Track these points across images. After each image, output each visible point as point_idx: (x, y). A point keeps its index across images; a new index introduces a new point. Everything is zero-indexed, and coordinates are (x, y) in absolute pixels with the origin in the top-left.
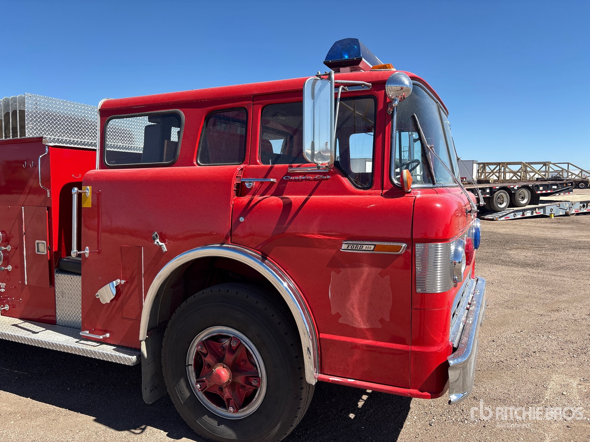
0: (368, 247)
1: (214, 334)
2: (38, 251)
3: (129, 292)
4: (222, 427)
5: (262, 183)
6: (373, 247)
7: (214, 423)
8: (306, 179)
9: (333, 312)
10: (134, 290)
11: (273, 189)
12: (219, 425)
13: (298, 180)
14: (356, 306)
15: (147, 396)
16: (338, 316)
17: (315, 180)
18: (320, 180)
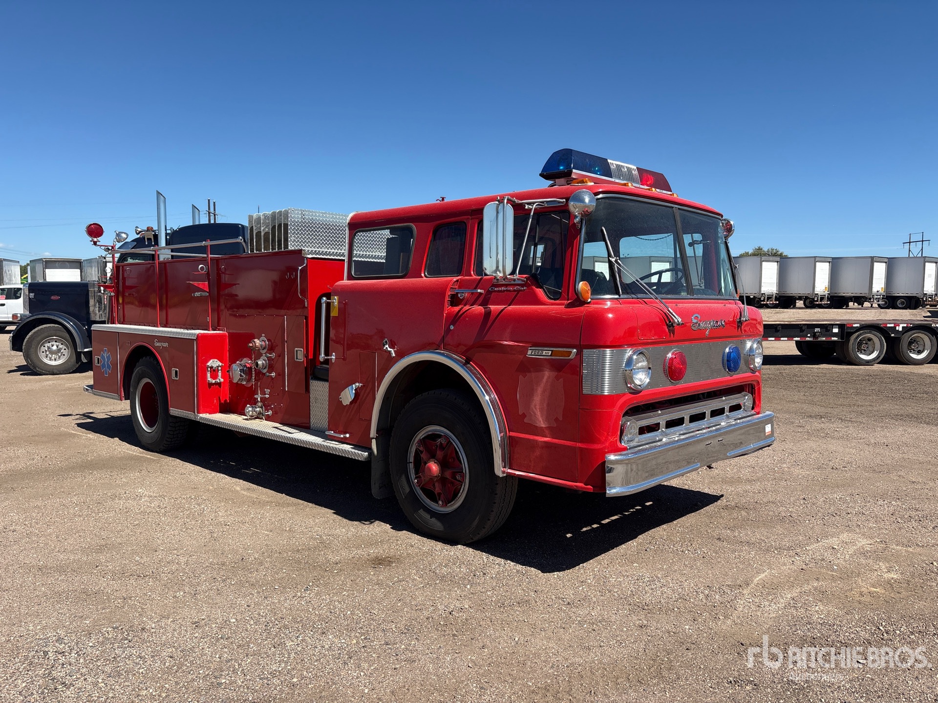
0: (546, 353)
1: (429, 433)
2: (297, 358)
3: (365, 396)
4: (433, 519)
5: (472, 293)
6: (550, 352)
7: (427, 516)
8: (507, 290)
9: (520, 413)
10: (369, 393)
11: (481, 299)
12: (431, 518)
13: (501, 291)
14: (538, 407)
15: (375, 490)
16: (524, 415)
17: (514, 291)
18: (519, 291)
